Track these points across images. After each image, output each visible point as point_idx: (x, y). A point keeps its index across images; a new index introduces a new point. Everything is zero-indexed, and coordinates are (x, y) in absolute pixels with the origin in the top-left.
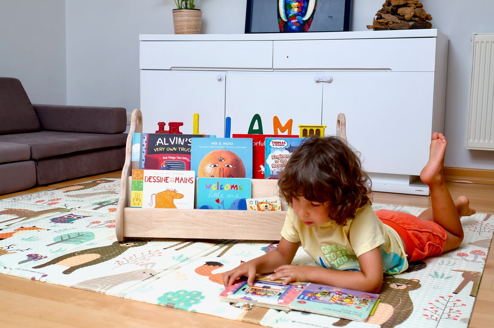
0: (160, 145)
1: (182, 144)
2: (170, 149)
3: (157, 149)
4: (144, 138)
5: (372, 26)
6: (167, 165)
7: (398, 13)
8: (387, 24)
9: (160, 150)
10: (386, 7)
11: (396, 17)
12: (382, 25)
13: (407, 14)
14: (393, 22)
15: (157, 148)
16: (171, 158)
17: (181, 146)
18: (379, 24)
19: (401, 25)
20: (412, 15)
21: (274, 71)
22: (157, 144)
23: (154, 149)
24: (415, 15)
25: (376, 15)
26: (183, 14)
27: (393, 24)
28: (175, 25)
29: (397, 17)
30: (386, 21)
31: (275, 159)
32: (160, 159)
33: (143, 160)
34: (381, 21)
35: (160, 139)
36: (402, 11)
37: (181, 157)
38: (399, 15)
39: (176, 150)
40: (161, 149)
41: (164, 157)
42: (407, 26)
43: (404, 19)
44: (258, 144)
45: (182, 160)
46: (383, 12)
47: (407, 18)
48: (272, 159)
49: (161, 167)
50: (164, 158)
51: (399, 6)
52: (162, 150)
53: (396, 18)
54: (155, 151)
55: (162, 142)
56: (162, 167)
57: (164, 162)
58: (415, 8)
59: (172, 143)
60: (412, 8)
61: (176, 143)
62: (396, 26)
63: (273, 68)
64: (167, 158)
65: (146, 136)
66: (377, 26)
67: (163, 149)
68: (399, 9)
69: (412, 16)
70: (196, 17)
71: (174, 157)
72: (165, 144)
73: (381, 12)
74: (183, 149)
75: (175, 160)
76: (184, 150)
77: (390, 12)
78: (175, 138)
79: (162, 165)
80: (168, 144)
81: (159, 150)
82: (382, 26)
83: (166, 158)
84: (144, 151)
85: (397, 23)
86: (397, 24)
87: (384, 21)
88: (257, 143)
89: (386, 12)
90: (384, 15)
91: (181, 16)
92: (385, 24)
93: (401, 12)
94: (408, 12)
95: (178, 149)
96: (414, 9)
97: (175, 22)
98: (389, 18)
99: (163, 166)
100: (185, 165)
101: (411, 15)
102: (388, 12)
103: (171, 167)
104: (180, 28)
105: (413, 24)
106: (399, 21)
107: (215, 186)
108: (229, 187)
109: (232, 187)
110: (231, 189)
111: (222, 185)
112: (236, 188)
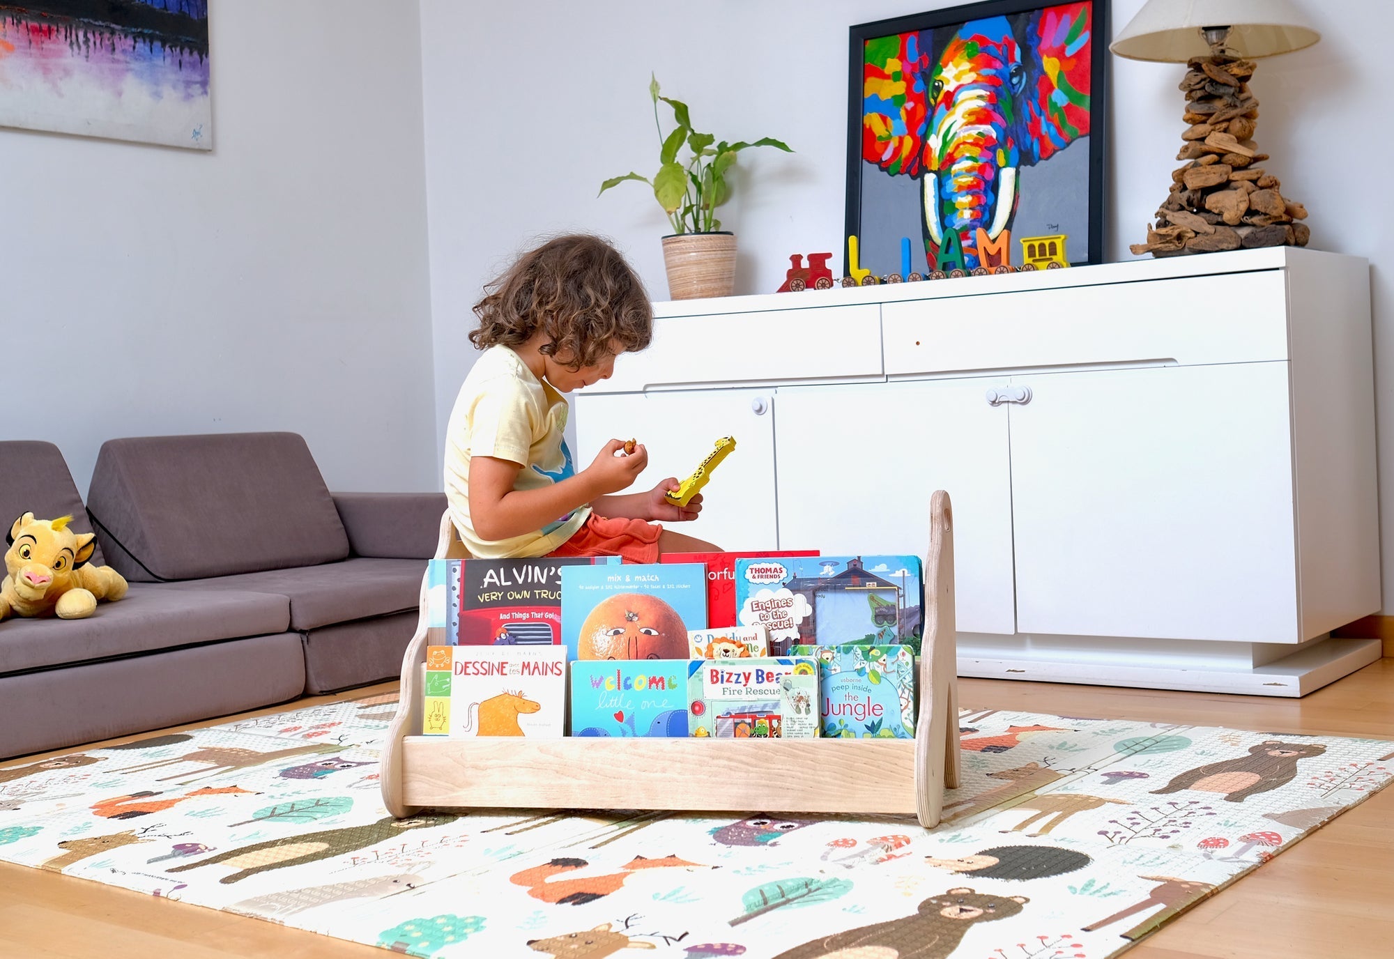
5: (1143, 246)
7: (1207, 207)
8: (1179, 237)
10: (1177, 194)
11: (1203, 217)
12: (1167, 242)
13: (1228, 209)
14: (1197, 233)
18: (1161, 239)
19: (1217, 237)
20: (1241, 211)
21: (889, 380)
24: (1253, 208)
25: (1157, 215)
26: (684, 247)
27: (1196, 236)
28: (668, 274)
29: (1205, 219)
30: (1176, 232)
34: (1163, 231)
36: (1218, 202)
38: (1209, 211)
42: (1233, 239)
43: (1222, 224)
44: (722, 575)
46: (1170, 207)
47: (1229, 220)
51: (1207, 191)
53: (1203, 220)
58: (1250, 190)
60: (1240, 191)
62: (1203, 243)
63: (886, 374)
66: (1155, 244)
68: (1210, 196)
69: (1243, 213)
70: (720, 252)
73: (1167, 208)
77: (1186, 207)
82: (1167, 245)
85: (1206, 234)
86: (1206, 237)
87: (1170, 232)
88: (719, 574)
89: (1177, 207)
90: (1173, 216)
91: (681, 253)
92: (1174, 238)
93: (1214, 206)
94: (1230, 204)
96: (1249, 194)
97: (669, 267)
98: (1186, 221)
101: (1238, 210)
102: (1182, 208)
104: (679, 282)
105: (1248, 234)
106: (1210, 229)
107: (613, 679)
108: (646, 682)
109: (653, 681)
110: (650, 686)
111: (628, 678)
112: (660, 684)
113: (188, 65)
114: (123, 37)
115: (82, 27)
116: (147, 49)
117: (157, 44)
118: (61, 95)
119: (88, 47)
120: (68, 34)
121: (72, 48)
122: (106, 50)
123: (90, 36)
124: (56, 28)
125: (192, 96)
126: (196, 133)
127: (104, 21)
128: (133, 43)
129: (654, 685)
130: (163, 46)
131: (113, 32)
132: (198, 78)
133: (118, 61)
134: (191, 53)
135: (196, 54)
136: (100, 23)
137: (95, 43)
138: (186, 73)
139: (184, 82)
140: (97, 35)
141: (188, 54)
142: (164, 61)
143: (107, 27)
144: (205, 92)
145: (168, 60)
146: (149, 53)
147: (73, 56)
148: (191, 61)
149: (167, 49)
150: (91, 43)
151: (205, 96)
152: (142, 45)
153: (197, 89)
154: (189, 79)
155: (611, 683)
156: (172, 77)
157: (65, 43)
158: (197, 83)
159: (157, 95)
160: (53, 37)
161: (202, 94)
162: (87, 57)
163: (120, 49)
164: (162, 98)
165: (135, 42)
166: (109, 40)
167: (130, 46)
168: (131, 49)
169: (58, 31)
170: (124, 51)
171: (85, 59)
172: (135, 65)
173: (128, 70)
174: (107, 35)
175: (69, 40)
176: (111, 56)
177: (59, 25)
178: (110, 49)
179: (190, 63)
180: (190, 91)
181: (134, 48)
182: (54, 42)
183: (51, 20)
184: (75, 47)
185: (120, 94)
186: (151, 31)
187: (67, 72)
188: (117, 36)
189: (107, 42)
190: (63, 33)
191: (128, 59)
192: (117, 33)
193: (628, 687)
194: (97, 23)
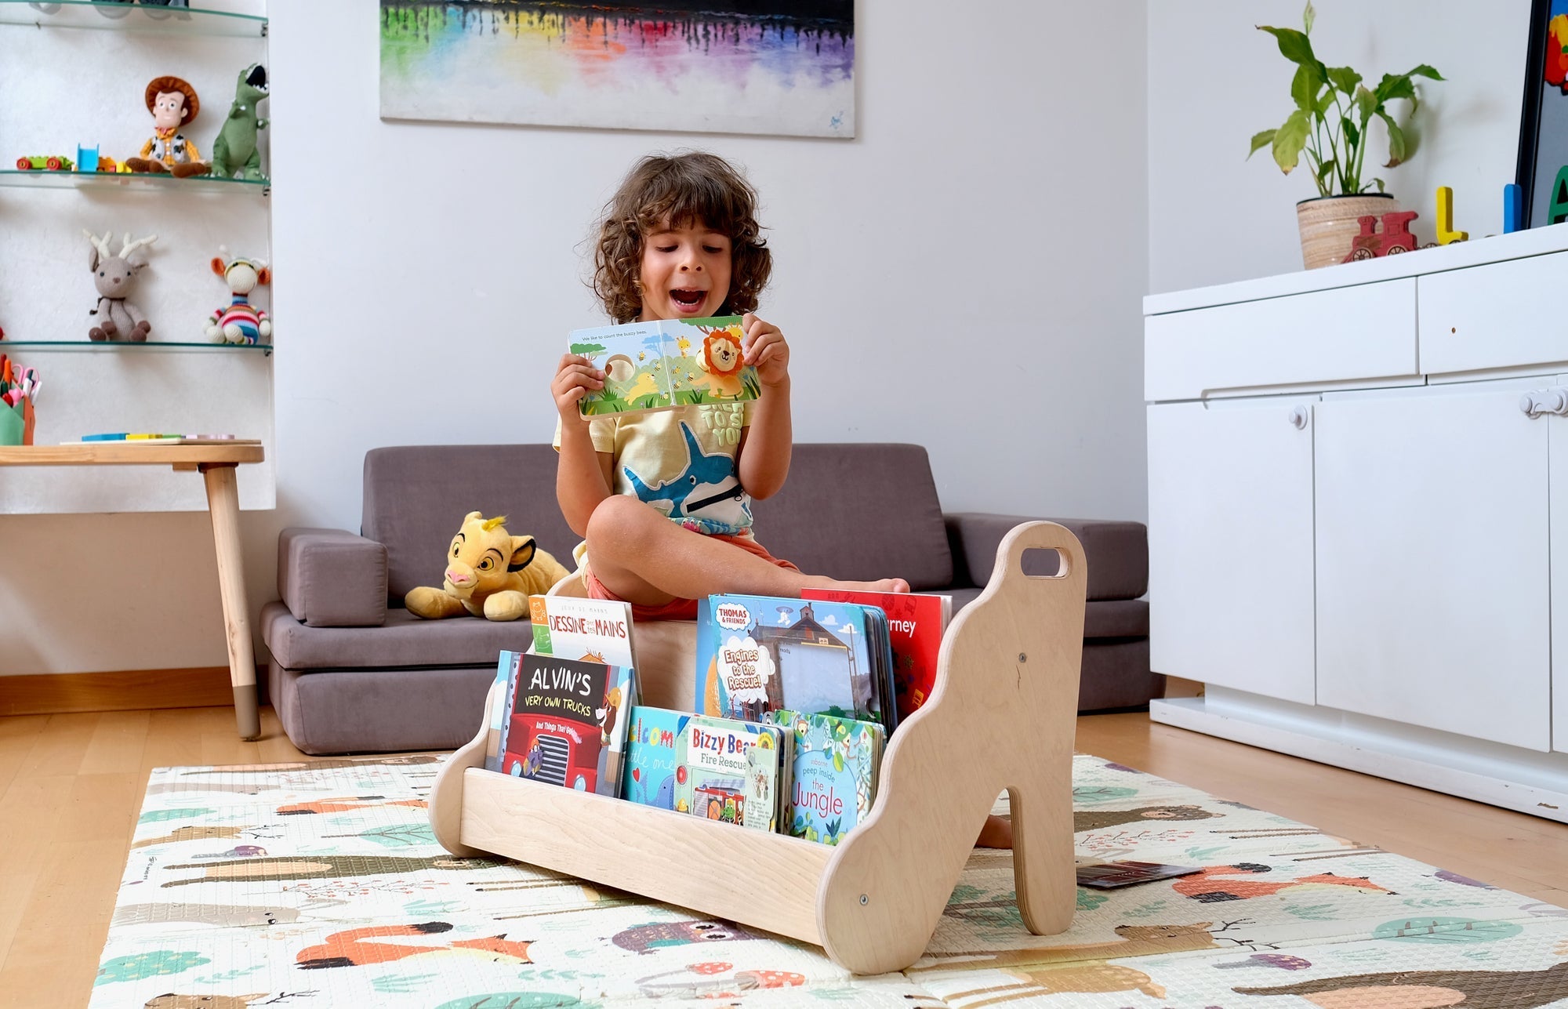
31: (731, 662)
48: (727, 663)
113: (827, 49)
114: (748, 25)
115: (702, 21)
116: (777, 35)
117: (790, 30)
118: (675, 92)
119: (708, 40)
120: (686, 29)
121: (690, 43)
122: (729, 41)
123: (711, 28)
124: (672, 24)
125: (832, 81)
126: (835, 121)
127: (726, 13)
128: (760, 31)
130: (797, 31)
131: (737, 22)
132: (839, 61)
133: (743, 52)
134: (832, 35)
135: (838, 37)
136: (723, 14)
137: (716, 35)
138: (825, 58)
139: (822, 67)
140: (719, 27)
141: (828, 37)
142: (798, 49)
143: (730, 17)
144: (849, 76)
145: (803, 45)
146: (780, 39)
147: (690, 51)
148: (832, 44)
149: (802, 34)
150: (712, 36)
151: (847, 80)
152: (771, 32)
153: (838, 73)
154: (828, 63)
156: (807, 62)
157: (682, 39)
158: (837, 67)
159: (788, 84)
160: (669, 34)
161: (844, 78)
162: (706, 50)
163: (746, 38)
164: (794, 86)
165: (764, 29)
166: (732, 30)
167: (757, 34)
168: (758, 38)
169: (674, 27)
170: (750, 41)
171: (704, 53)
172: (763, 54)
173: (753, 60)
174: (731, 26)
175: (686, 35)
176: (735, 47)
177: (677, 21)
178: (734, 40)
179: (830, 46)
180: (829, 76)
181: (762, 36)
182: (670, 38)
183: (667, 16)
184: (693, 42)
185: (743, 86)
186: (782, 17)
187: (683, 68)
188: (742, 26)
189: (730, 33)
190: (680, 28)
191: (754, 49)
192: (743, 22)
194: (719, 15)
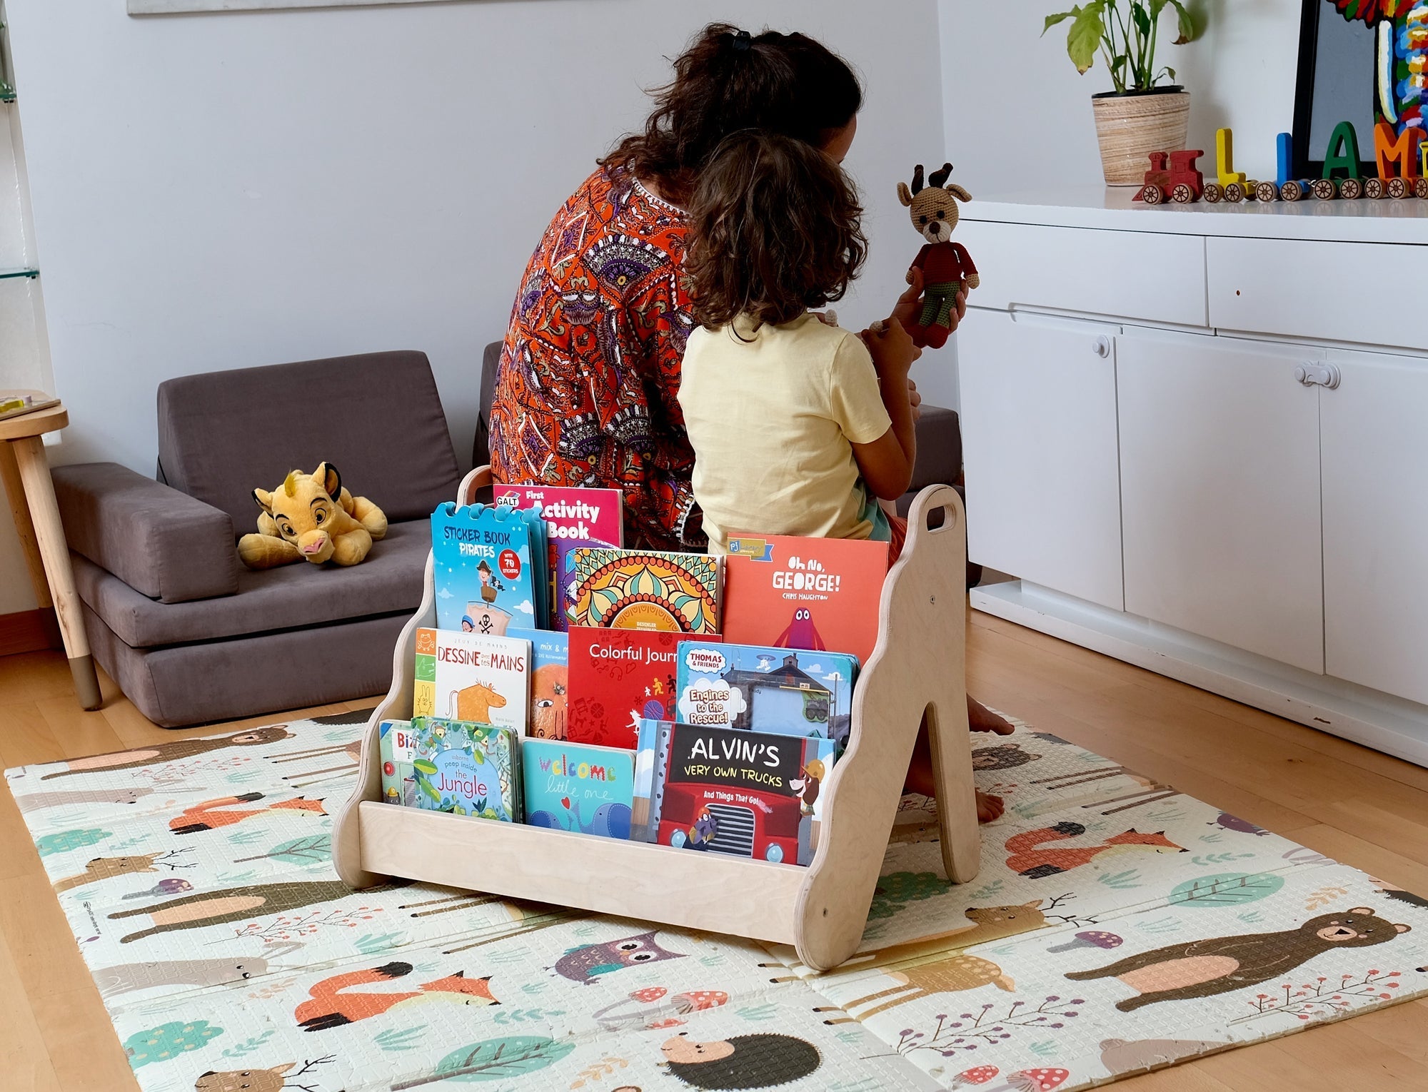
0: (700, 759)
1: (751, 760)
2: (721, 770)
3: (693, 770)
4: (664, 734)
6: (712, 816)
9: (698, 771)
15: (693, 767)
16: (722, 796)
17: (747, 764)
22: (693, 756)
23: (685, 768)
32: (697, 797)
33: (659, 796)
35: (700, 741)
37: (746, 798)
39: (735, 776)
40: (702, 769)
41: (706, 792)
45: (747, 804)
49: (698, 819)
50: (707, 795)
52: (704, 771)
54: (688, 774)
55: (704, 751)
56: (700, 820)
57: (706, 806)
59: (728, 756)
61: (737, 757)
64: (713, 797)
65: (669, 729)
67: (707, 770)
71: (729, 795)
72: (712, 757)
74: (752, 773)
75: (731, 803)
76: (754, 777)
78: (734, 741)
79: (700, 814)
80: (717, 757)
81: (696, 772)
83: (711, 795)
84: (663, 770)
95: (739, 773)
99: (702, 818)
100: (754, 820)
103: (722, 821)
107: (559, 764)
108: (588, 772)
109: (594, 770)
110: (592, 775)
111: (572, 765)
112: (601, 774)
129: (595, 774)
155: (558, 767)
193: (573, 773)
